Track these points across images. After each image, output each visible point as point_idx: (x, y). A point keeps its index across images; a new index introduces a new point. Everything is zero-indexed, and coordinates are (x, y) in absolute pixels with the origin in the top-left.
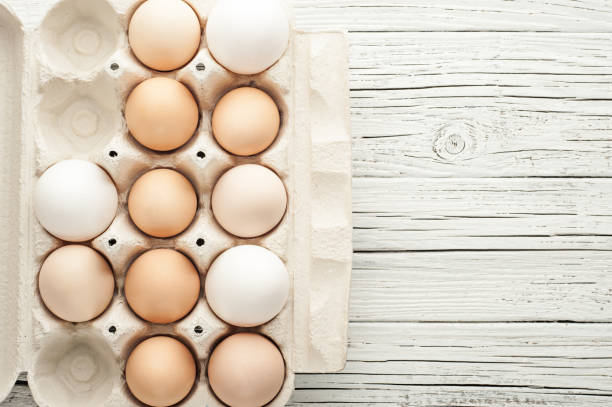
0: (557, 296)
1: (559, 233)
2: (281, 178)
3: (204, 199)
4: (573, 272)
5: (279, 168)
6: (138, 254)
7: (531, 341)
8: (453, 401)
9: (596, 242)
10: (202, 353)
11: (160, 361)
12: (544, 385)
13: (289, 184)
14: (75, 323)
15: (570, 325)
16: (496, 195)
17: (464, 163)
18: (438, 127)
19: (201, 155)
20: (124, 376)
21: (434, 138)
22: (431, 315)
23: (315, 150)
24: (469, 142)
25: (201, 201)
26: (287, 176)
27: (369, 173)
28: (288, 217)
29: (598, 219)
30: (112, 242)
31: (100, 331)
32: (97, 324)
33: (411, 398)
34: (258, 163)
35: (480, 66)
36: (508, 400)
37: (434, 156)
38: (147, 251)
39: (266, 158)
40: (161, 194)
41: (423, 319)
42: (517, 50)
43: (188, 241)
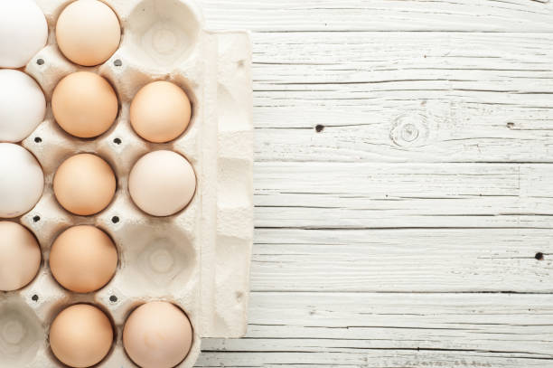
0: (502, 270)
1: (504, 212)
2: (190, 163)
3: (122, 181)
4: (515, 248)
5: (189, 154)
6: (61, 230)
7: (477, 309)
8: (407, 364)
9: (536, 221)
10: (118, 319)
11: (80, 327)
12: (488, 349)
13: (198, 168)
14: (5, 292)
15: (512, 295)
16: (446, 178)
17: (417, 149)
18: (394, 118)
19: (117, 141)
20: (48, 340)
21: (391, 127)
22: (387, 286)
23: (220, 138)
24: (423, 131)
25: (120, 183)
26: (196, 161)
27: (332, 158)
28: (197, 199)
29: (538, 200)
30: (37, 219)
31: (25, 299)
32: (23, 293)
33: (369, 360)
34: (171, 149)
35: (432, 62)
36: (457, 363)
37: (391, 143)
38: (70, 227)
39: (178, 144)
40: (83, 176)
41: (380, 289)
42: (466, 48)
43: (105, 219)
